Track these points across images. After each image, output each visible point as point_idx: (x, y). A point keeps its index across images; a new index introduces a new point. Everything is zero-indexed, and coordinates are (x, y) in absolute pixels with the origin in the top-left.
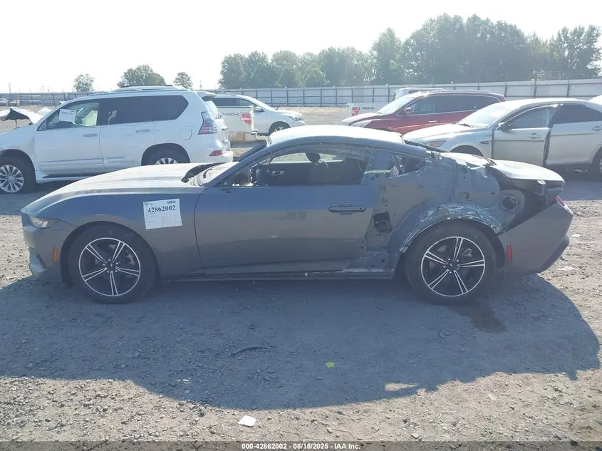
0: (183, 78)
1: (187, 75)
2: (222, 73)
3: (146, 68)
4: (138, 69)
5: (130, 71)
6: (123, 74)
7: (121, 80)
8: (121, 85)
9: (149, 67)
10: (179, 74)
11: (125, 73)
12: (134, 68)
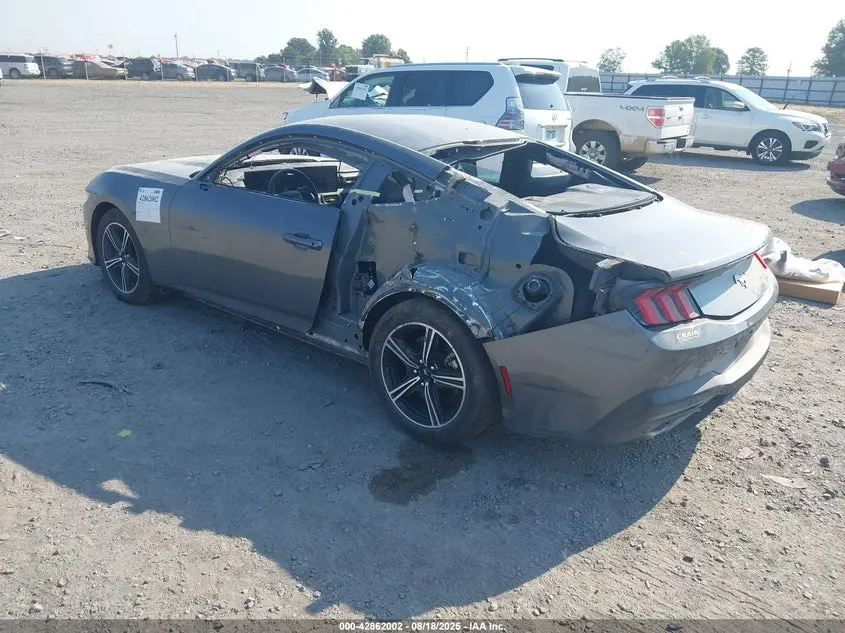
0: (754, 57)
1: (762, 53)
2: (827, 49)
3: (700, 40)
4: (689, 40)
5: (677, 44)
6: (664, 49)
7: (658, 58)
8: (657, 65)
9: (705, 38)
10: (750, 50)
11: (668, 47)
12: (682, 40)
